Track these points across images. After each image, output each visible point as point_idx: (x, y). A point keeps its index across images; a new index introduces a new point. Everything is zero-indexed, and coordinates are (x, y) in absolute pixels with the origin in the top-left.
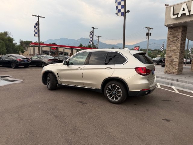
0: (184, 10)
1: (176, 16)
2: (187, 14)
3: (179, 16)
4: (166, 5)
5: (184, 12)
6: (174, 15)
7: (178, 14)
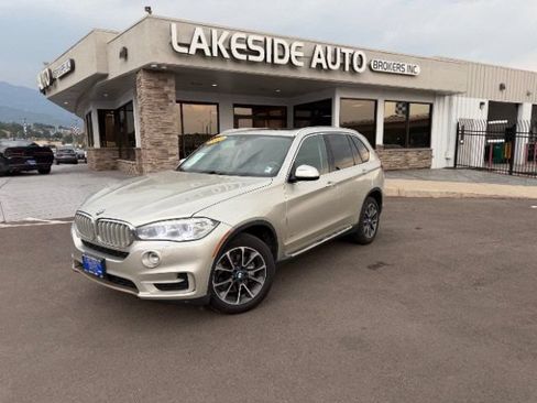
0: (200, 41)
1: (185, 50)
2: (208, 53)
3: (192, 51)
4: (148, 9)
5: (200, 46)
6: (180, 44)
7: (188, 46)
